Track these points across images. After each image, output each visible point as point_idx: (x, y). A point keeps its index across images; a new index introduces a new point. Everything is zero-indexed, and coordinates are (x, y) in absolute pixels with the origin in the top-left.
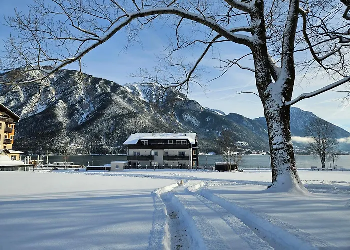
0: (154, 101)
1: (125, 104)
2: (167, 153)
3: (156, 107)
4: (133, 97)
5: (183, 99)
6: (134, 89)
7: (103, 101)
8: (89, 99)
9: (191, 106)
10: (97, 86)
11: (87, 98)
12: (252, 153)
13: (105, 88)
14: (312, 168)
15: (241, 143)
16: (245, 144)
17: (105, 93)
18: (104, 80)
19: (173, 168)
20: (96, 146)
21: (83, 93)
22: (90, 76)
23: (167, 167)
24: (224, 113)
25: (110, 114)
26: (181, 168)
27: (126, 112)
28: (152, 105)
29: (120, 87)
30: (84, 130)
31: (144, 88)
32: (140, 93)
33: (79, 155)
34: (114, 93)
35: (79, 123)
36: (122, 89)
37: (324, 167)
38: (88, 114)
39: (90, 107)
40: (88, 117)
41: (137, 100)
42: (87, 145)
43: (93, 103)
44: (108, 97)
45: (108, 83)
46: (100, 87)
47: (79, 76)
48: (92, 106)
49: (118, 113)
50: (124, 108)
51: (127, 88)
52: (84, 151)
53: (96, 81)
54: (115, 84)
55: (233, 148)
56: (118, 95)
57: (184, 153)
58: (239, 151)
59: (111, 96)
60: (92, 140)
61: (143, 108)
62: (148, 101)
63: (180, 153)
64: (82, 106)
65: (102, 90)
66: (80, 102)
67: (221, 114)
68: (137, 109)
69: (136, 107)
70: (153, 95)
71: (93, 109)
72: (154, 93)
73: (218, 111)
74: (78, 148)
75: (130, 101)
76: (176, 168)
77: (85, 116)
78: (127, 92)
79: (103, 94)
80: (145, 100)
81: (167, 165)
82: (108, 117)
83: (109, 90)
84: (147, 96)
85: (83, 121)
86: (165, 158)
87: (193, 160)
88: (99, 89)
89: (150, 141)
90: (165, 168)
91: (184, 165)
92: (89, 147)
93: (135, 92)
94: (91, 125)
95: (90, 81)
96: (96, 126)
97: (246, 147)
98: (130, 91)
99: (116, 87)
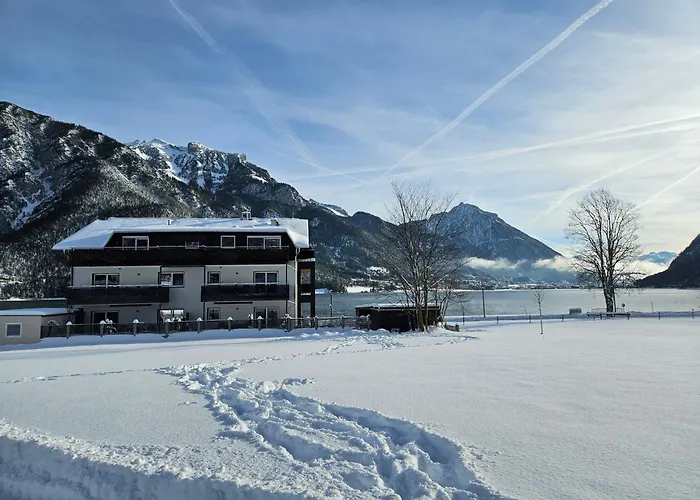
0: (201, 182)
1: (131, 185)
2: (215, 277)
3: (204, 193)
4: (150, 169)
5: (264, 181)
6: (153, 153)
7: (78, 175)
8: (41, 171)
9: (279, 195)
10: (61, 140)
11: (36, 168)
12: (396, 289)
13: (82, 145)
14: (572, 311)
15: (376, 269)
16: (383, 270)
17: (82, 157)
18: (80, 127)
19: (235, 325)
20: (58, 277)
21: (24, 155)
22: (42, 118)
23: (214, 324)
24: (344, 212)
25: (93, 206)
26: (263, 325)
27: (134, 202)
28: (196, 190)
29: (120, 146)
30: (27, 240)
31: (178, 153)
32: (168, 163)
33: (12, 299)
34: (105, 159)
35: (14, 224)
36: (124, 151)
37: (610, 308)
38: (37, 203)
39: (42, 188)
40: (36, 210)
41: (159, 176)
42: (34, 275)
43: (49, 180)
44: (91, 166)
45: (88, 135)
46: (68, 142)
47: (15, 115)
48: (47, 186)
49: (113, 203)
50: (130, 194)
51: (138, 151)
52: (26, 289)
53: (61, 128)
54: (106, 138)
55: (362, 279)
56: (116, 163)
57: (273, 276)
58: (374, 285)
59: (97, 165)
60: (46, 264)
61: (173, 194)
62: (186, 182)
63: (259, 276)
64: (21, 186)
65: (75, 151)
66: (18, 176)
67: (339, 214)
68: (162, 197)
69: (158, 193)
70: (199, 169)
71: (51, 193)
72: (200, 165)
73: (334, 207)
74: (11, 282)
75: (144, 179)
76: (247, 324)
77: (29, 209)
78: (136, 159)
79: (77, 159)
80: (178, 179)
81: (214, 315)
82: (90, 212)
83: (92, 151)
84: (183, 170)
85: (25, 220)
86: (207, 294)
87: (301, 300)
88: (67, 149)
89: (156, 237)
90: (205, 326)
91: (273, 314)
92: (40, 280)
93: (155, 160)
94: (45, 229)
95: (43, 127)
96: (58, 231)
97: (386, 278)
98: (144, 157)
99: (109, 147)
